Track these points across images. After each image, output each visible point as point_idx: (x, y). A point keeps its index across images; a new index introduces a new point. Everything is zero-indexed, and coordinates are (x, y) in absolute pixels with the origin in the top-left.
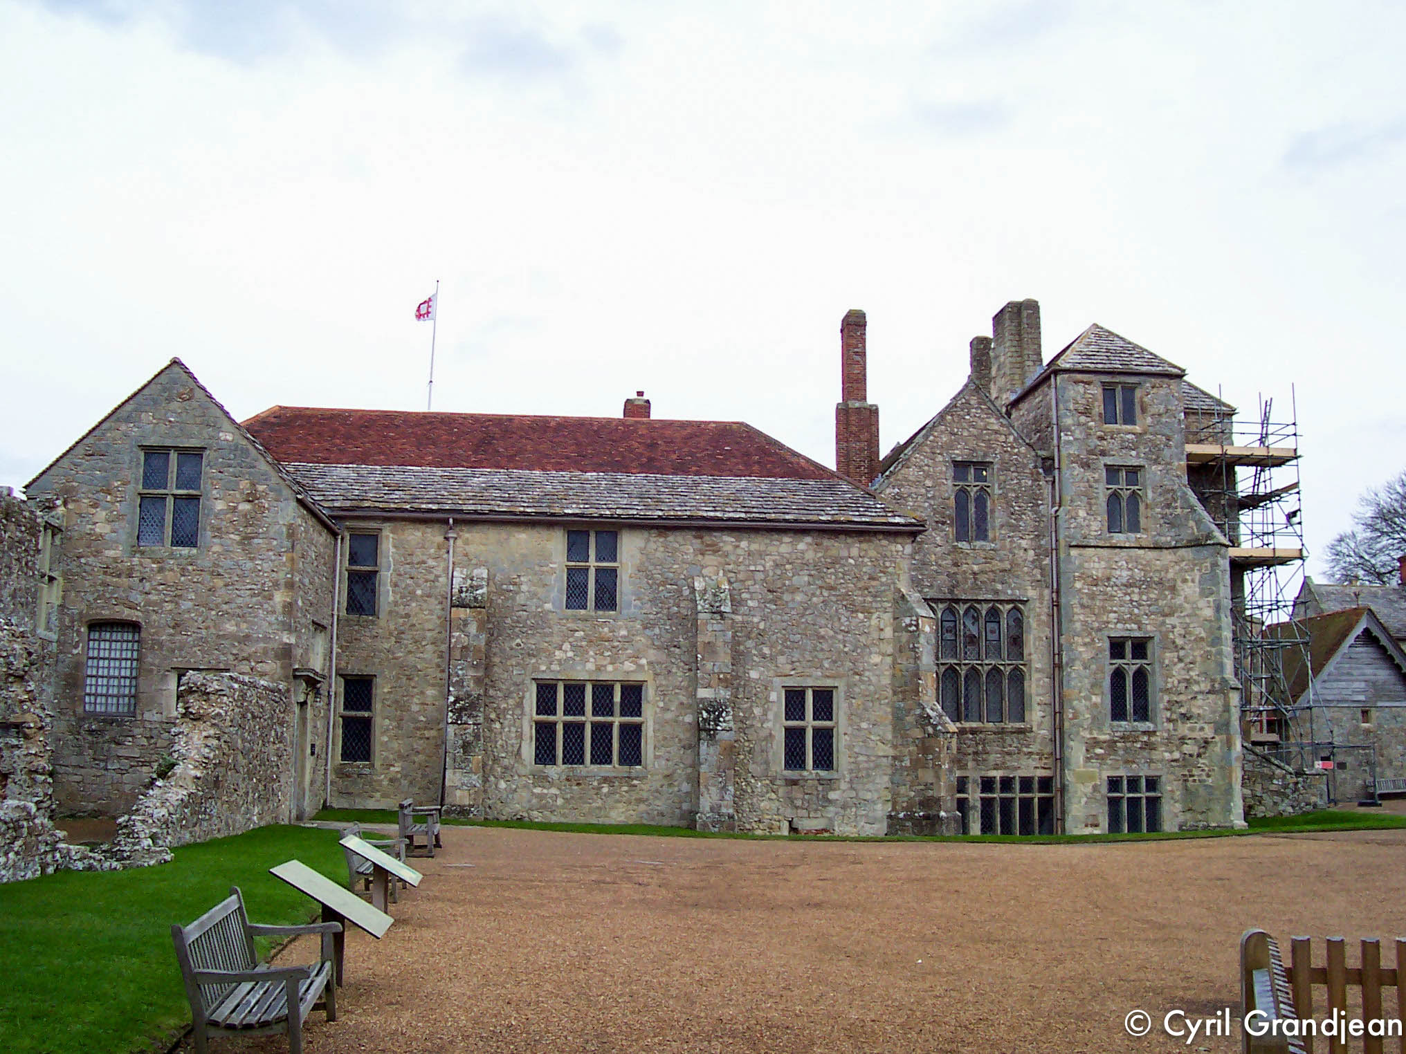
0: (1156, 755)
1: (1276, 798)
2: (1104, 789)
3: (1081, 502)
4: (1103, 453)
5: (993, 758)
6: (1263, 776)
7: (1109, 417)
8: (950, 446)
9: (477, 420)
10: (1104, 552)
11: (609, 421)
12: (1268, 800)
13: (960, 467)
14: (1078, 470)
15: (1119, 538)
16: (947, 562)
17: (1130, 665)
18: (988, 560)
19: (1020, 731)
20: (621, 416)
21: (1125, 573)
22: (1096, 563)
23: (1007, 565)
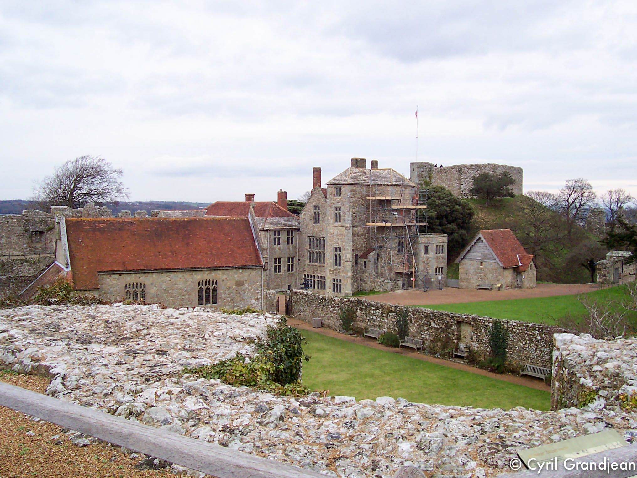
0: (340, 274)
1: (379, 287)
2: (332, 281)
3: (329, 216)
4: (334, 204)
5: (319, 272)
6: (376, 281)
7: (337, 195)
8: (313, 202)
9: (233, 204)
10: (333, 227)
11: (241, 203)
12: (377, 287)
13: (315, 207)
14: (329, 208)
15: (336, 224)
16: (312, 228)
17: (338, 253)
18: (318, 228)
19: (323, 266)
20: (245, 201)
21: (336, 232)
22: (331, 230)
23: (321, 229)
